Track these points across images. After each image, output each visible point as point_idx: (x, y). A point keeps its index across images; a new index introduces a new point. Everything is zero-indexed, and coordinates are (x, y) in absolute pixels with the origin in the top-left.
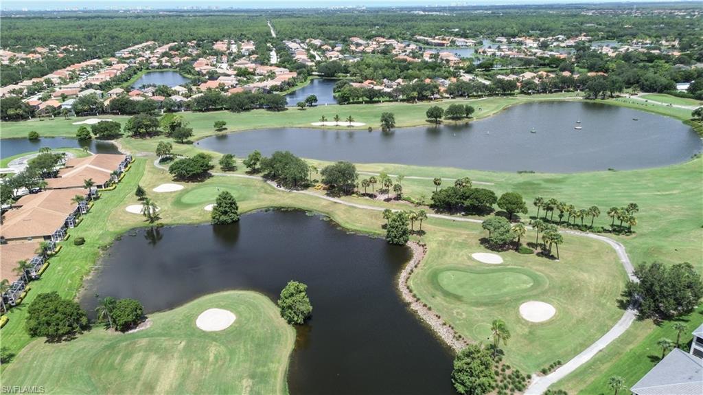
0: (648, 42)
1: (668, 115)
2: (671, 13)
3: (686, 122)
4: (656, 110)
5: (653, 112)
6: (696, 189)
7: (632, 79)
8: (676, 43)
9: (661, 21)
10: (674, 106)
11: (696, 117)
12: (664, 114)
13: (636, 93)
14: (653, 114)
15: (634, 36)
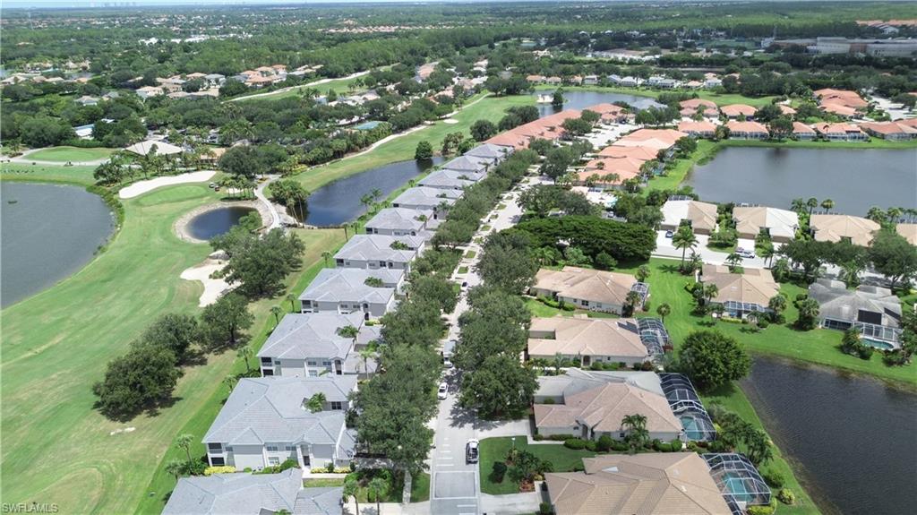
0: (49, 65)
1: (66, 182)
2: (87, 22)
3: (91, 189)
4: (47, 177)
5: (43, 181)
6: (94, 320)
7: (7, 131)
8: (87, 64)
9: (70, 33)
10: (76, 164)
11: (102, 179)
12: (59, 182)
13: (20, 151)
14: (43, 184)
15: (29, 57)
